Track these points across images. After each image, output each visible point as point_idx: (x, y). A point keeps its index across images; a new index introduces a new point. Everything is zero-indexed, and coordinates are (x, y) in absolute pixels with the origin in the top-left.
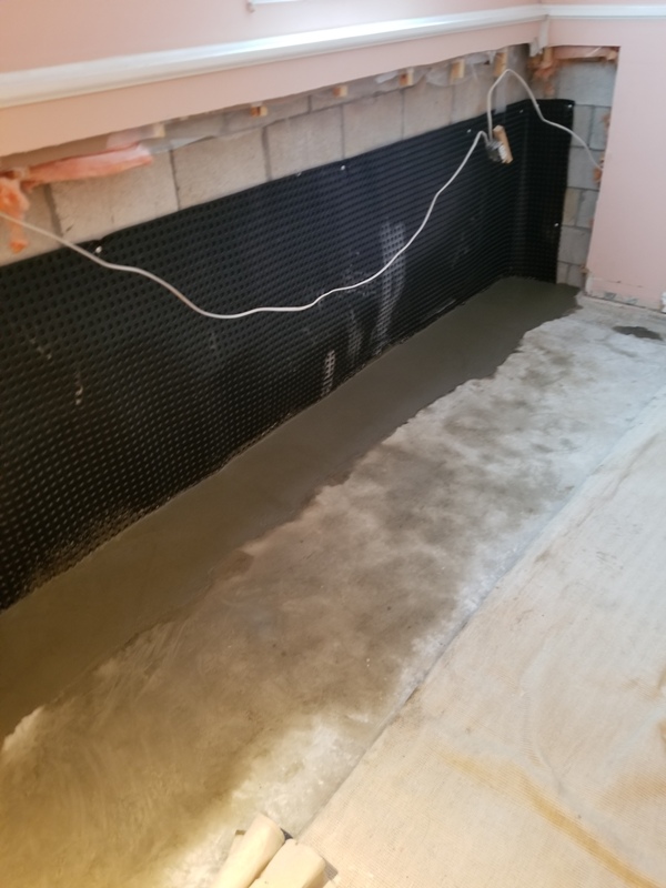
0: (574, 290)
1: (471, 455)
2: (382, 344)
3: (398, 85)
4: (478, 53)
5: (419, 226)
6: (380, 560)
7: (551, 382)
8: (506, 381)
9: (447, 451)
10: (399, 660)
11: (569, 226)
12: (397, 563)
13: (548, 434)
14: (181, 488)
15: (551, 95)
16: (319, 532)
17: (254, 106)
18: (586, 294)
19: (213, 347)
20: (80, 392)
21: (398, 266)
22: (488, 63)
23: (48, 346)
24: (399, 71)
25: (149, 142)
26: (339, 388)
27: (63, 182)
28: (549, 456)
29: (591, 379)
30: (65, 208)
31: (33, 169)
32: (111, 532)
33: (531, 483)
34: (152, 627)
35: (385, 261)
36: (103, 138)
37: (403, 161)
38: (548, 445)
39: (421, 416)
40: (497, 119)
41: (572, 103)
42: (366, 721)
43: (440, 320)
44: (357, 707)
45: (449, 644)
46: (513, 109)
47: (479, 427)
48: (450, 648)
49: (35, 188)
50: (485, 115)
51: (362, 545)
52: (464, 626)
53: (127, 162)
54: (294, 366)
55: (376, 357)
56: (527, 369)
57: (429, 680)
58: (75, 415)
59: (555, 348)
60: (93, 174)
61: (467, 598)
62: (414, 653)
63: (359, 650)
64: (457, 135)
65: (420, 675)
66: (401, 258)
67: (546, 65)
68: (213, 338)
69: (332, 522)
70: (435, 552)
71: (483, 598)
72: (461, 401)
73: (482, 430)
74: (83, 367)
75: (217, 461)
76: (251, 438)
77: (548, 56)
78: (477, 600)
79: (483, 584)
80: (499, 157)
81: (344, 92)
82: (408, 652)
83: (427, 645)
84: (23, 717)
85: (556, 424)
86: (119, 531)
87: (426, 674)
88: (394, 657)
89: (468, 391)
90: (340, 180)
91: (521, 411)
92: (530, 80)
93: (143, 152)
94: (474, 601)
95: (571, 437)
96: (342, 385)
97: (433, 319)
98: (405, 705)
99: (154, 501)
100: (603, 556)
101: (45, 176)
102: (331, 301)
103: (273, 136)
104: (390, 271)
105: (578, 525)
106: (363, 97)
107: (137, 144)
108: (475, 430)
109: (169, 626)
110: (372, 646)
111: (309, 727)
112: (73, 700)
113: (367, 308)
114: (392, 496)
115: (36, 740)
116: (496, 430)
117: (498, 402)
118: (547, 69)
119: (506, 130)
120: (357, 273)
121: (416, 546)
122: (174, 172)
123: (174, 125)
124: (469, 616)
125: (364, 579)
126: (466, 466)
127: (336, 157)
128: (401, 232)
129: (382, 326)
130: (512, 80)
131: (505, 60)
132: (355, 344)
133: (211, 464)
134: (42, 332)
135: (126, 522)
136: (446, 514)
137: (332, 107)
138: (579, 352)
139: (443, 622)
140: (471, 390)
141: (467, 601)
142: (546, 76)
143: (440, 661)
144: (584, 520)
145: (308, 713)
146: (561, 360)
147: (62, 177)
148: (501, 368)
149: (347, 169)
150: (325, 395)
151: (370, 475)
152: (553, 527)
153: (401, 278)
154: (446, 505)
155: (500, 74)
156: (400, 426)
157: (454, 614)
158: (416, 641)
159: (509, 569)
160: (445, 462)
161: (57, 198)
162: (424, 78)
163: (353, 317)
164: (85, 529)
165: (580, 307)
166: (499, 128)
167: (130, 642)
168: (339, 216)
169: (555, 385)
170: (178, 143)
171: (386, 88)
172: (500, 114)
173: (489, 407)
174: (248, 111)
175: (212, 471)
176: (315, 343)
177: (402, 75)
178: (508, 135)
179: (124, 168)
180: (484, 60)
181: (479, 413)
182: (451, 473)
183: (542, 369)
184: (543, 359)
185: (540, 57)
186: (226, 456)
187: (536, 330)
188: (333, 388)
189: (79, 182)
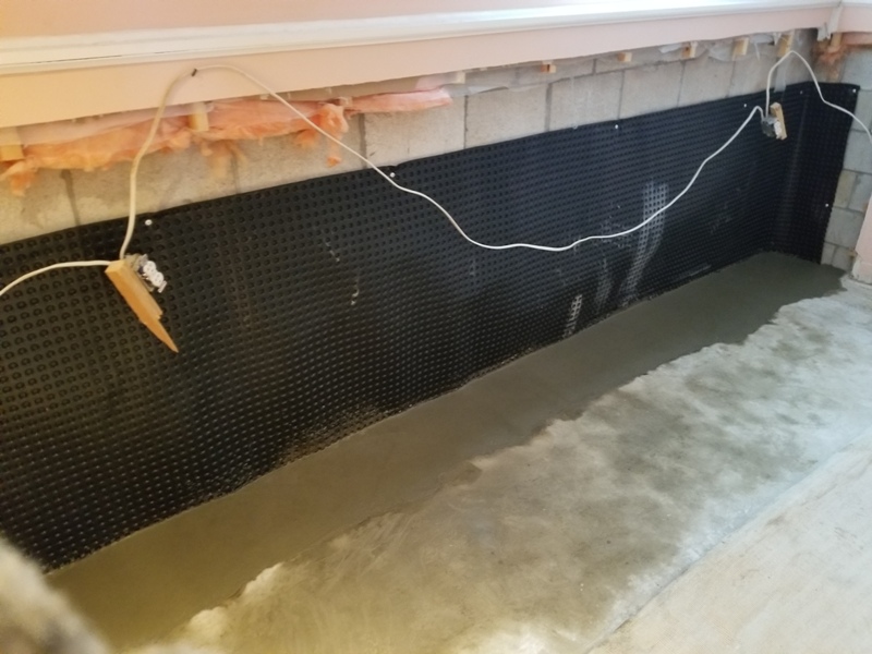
0: (840, 273)
1: (711, 414)
2: (630, 296)
3: (680, 57)
4: (765, 34)
5: (683, 189)
6: (605, 497)
7: (804, 358)
8: (757, 349)
9: (685, 406)
10: (613, 592)
11: (840, 208)
12: (621, 503)
13: (796, 406)
14: (423, 399)
15: (835, 78)
16: (546, 460)
17: (545, 64)
18: (852, 277)
19: (473, 273)
20: (355, 295)
21: (656, 224)
22: (773, 43)
23: (339, 250)
24: (684, 43)
25: (450, 87)
26: (581, 332)
27: (375, 113)
28: (793, 428)
29: (848, 360)
30: (372, 135)
31: (355, 99)
32: (358, 425)
33: (772, 451)
34: (383, 514)
35: (645, 217)
36: (415, 79)
37: (676, 126)
38: (794, 417)
39: (662, 370)
40: (776, 97)
41: (858, 88)
42: (574, 639)
43: (691, 283)
44: (566, 625)
45: (665, 586)
46: (792, 89)
47: (722, 389)
48: (667, 589)
49: (353, 116)
50: (765, 92)
51: (587, 479)
52: (684, 572)
53: (430, 101)
54: (542, 303)
55: (622, 309)
56: (779, 341)
57: (641, 614)
58: (347, 315)
59: (812, 325)
60: (401, 109)
61: (691, 546)
62: (629, 588)
63: (574, 573)
64: (734, 107)
65: (633, 609)
66: (661, 217)
67: (832, 49)
68: (473, 265)
69: (560, 452)
70: (663, 499)
71: (706, 550)
72: (706, 362)
73: (725, 392)
74: (363, 273)
75: (459, 379)
76: (490, 365)
77: (836, 41)
78: (701, 551)
79: (708, 537)
80: (774, 133)
81: (628, 58)
82: (624, 585)
83: (644, 583)
84: (264, 569)
85: (805, 398)
86: (365, 426)
87: (639, 609)
88: (608, 587)
89: (714, 353)
90: (612, 137)
91: (769, 380)
92: (814, 64)
93: (444, 95)
94: (696, 552)
95: (820, 413)
96: (584, 330)
97: (685, 281)
98: (615, 632)
99: (398, 405)
100: (841, 532)
101: (364, 107)
102: (586, 247)
103: (556, 92)
104: (649, 227)
105: (818, 498)
106: (646, 65)
107: (441, 87)
108: (717, 391)
109: (398, 516)
110: (587, 573)
111: (518, 632)
112: (308, 563)
113: (621, 260)
114: (623, 439)
115: (273, 590)
116: (740, 394)
117: (745, 369)
118: (833, 54)
119: (783, 108)
120: (615, 225)
121: (643, 488)
122: (466, 115)
123: (474, 74)
124: (689, 565)
125: (587, 510)
126: (705, 424)
127: (612, 116)
128: (664, 193)
129: (633, 278)
130: (795, 61)
131: (790, 42)
132: (604, 291)
133: (453, 382)
134: (337, 237)
135: (372, 419)
136: (677, 465)
137: (614, 71)
138: (838, 332)
139: (663, 565)
140: (718, 352)
141: (690, 551)
142: (832, 61)
143: (654, 600)
144: (825, 493)
145: (518, 620)
146: (817, 337)
147: (376, 110)
148: (751, 336)
149: (620, 128)
150: (566, 337)
151: (603, 416)
152: (790, 496)
153: (659, 235)
154: (679, 457)
155: (784, 54)
156: (639, 376)
157: (674, 560)
158: (632, 577)
159: (738, 527)
160: (683, 417)
161: (367, 125)
162: (707, 52)
163: (605, 266)
164: (338, 417)
165: (845, 290)
166: (776, 105)
167: (363, 523)
168: (606, 170)
169: (809, 361)
170: (474, 90)
171: (668, 59)
172: (779, 93)
173: (734, 371)
174: (539, 67)
175: (452, 388)
176: (565, 285)
177: (686, 48)
178: (784, 114)
179: (427, 106)
180: (769, 40)
181: (723, 376)
182: (687, 428)
183: (795, 343)
184: (798, 334)
185: (828, 42)
186: (466, 377)
187: (793, 305)
188: (575, 332)
189: (387, 115)
